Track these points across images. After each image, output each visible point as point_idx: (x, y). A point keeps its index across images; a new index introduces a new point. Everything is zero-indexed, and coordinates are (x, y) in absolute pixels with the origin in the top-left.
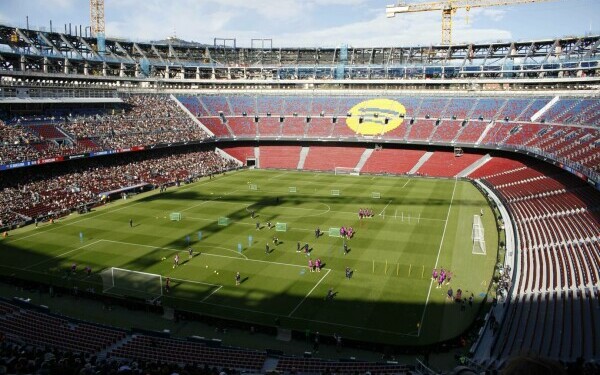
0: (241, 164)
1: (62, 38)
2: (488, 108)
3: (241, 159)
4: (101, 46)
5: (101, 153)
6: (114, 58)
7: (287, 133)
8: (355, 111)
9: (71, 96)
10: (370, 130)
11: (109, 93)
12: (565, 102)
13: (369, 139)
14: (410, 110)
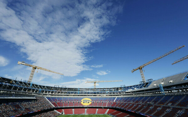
0: (61, 113)
1: (23, 83)
2: (106, 99)
3: (61, 112)
4: (31, 85)
5: (31, 112)
6: (34, 88)
7: (70, 106)
8: (82, 100)
9: (25, 97)
10: (86, 105)
11: (33, 96)
12: (118, 98)
13: (86, 106)
14: (92, 100)
